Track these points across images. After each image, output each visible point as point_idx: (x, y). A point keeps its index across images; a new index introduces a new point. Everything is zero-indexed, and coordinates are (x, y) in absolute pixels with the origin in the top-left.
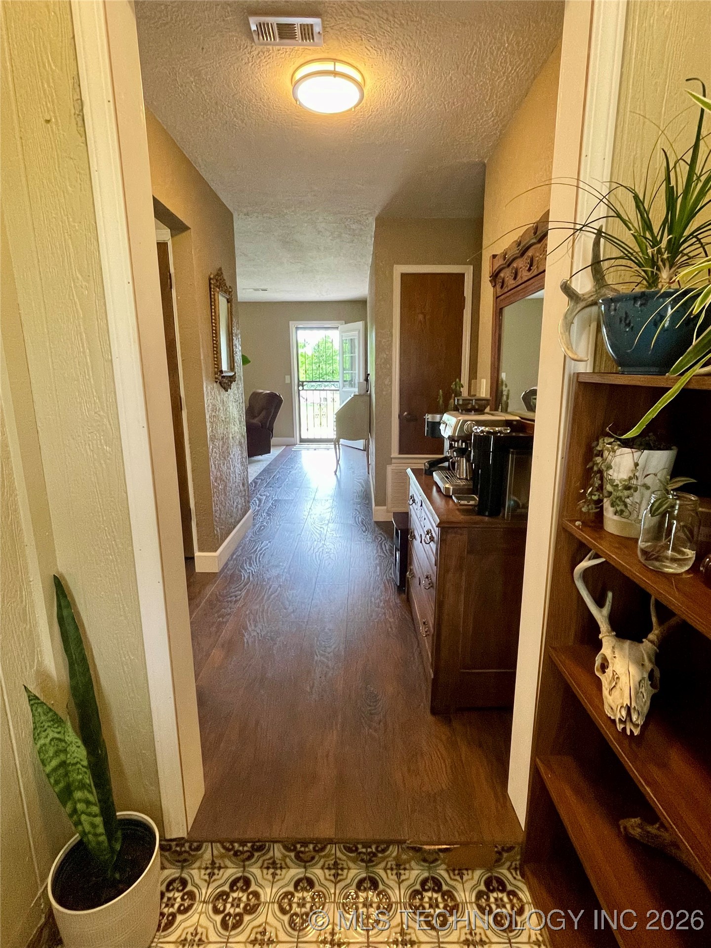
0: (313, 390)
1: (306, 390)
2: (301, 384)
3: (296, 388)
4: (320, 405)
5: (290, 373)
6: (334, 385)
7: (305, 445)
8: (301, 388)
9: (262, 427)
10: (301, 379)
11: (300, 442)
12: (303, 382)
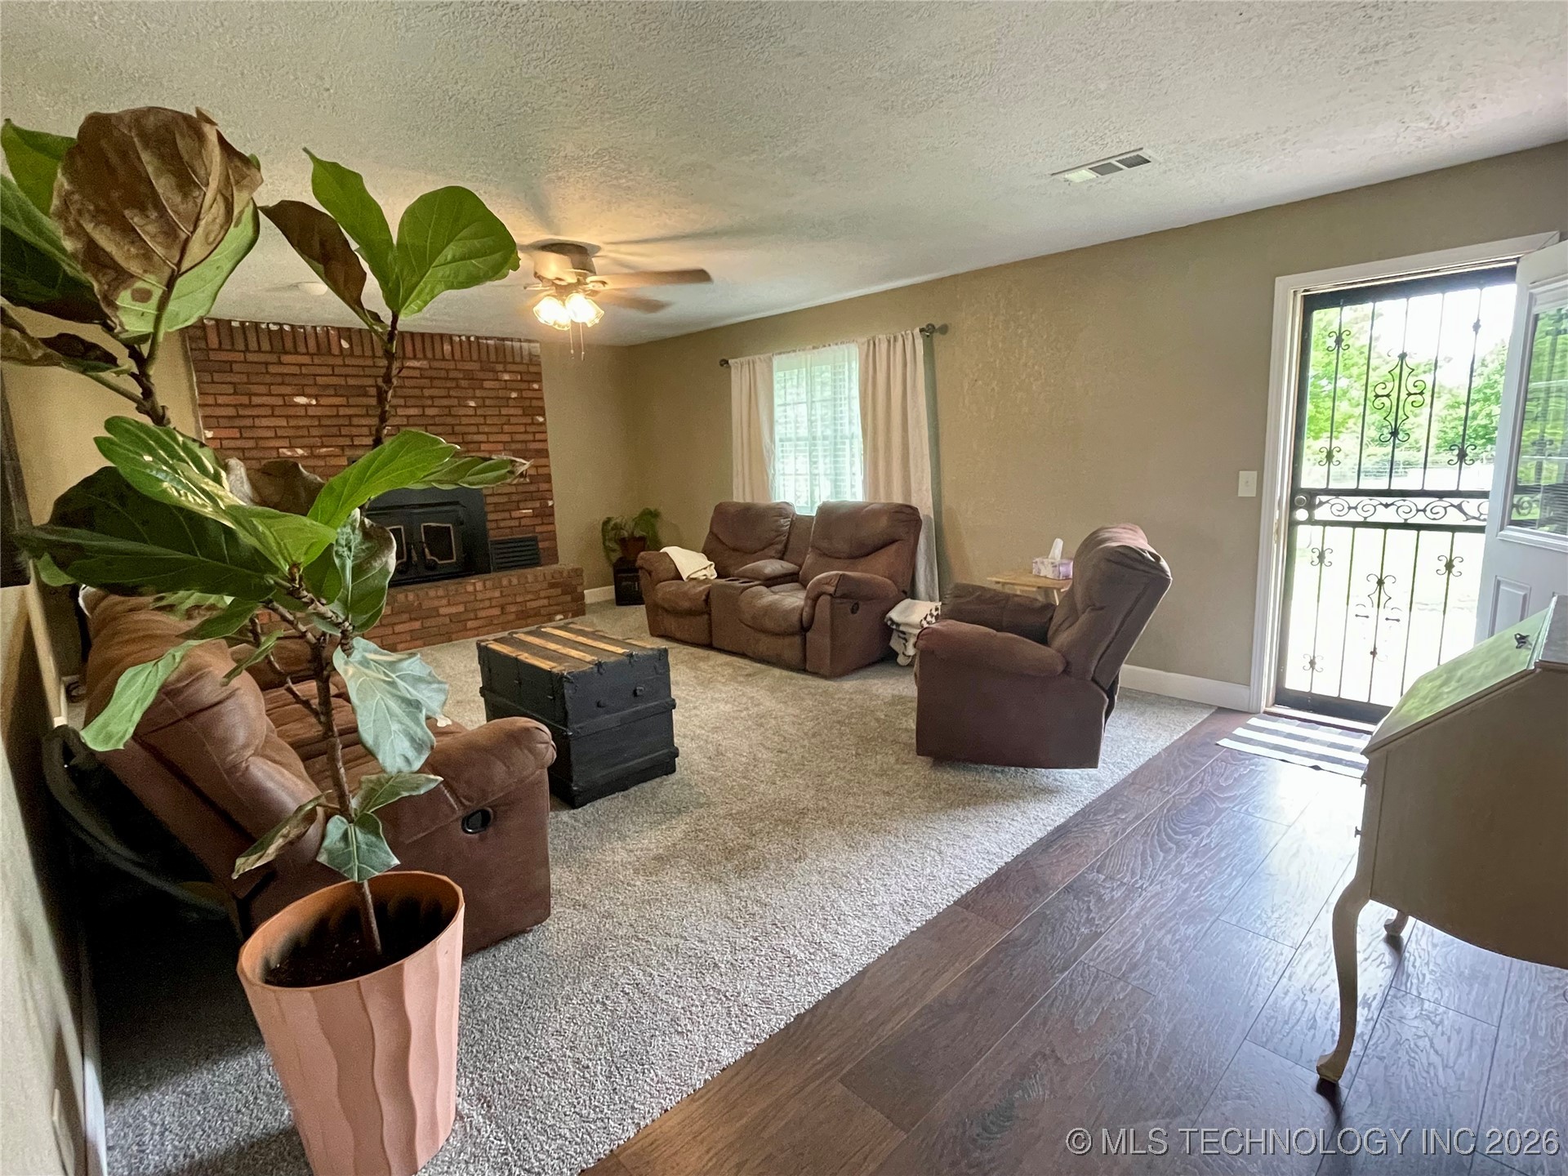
0: (1355, 525)
1: (1325, 523)
2: (1303, 498)
3: (1279, 515)
4: (1380, 582)
5: (1258, 460)
6: (1459, 508)
7: (1289, 726)
8: (1301, 514)
9: (1066, 672)
10: (1306, 482)
11: (1278, 701)
12: (1312, 493)
